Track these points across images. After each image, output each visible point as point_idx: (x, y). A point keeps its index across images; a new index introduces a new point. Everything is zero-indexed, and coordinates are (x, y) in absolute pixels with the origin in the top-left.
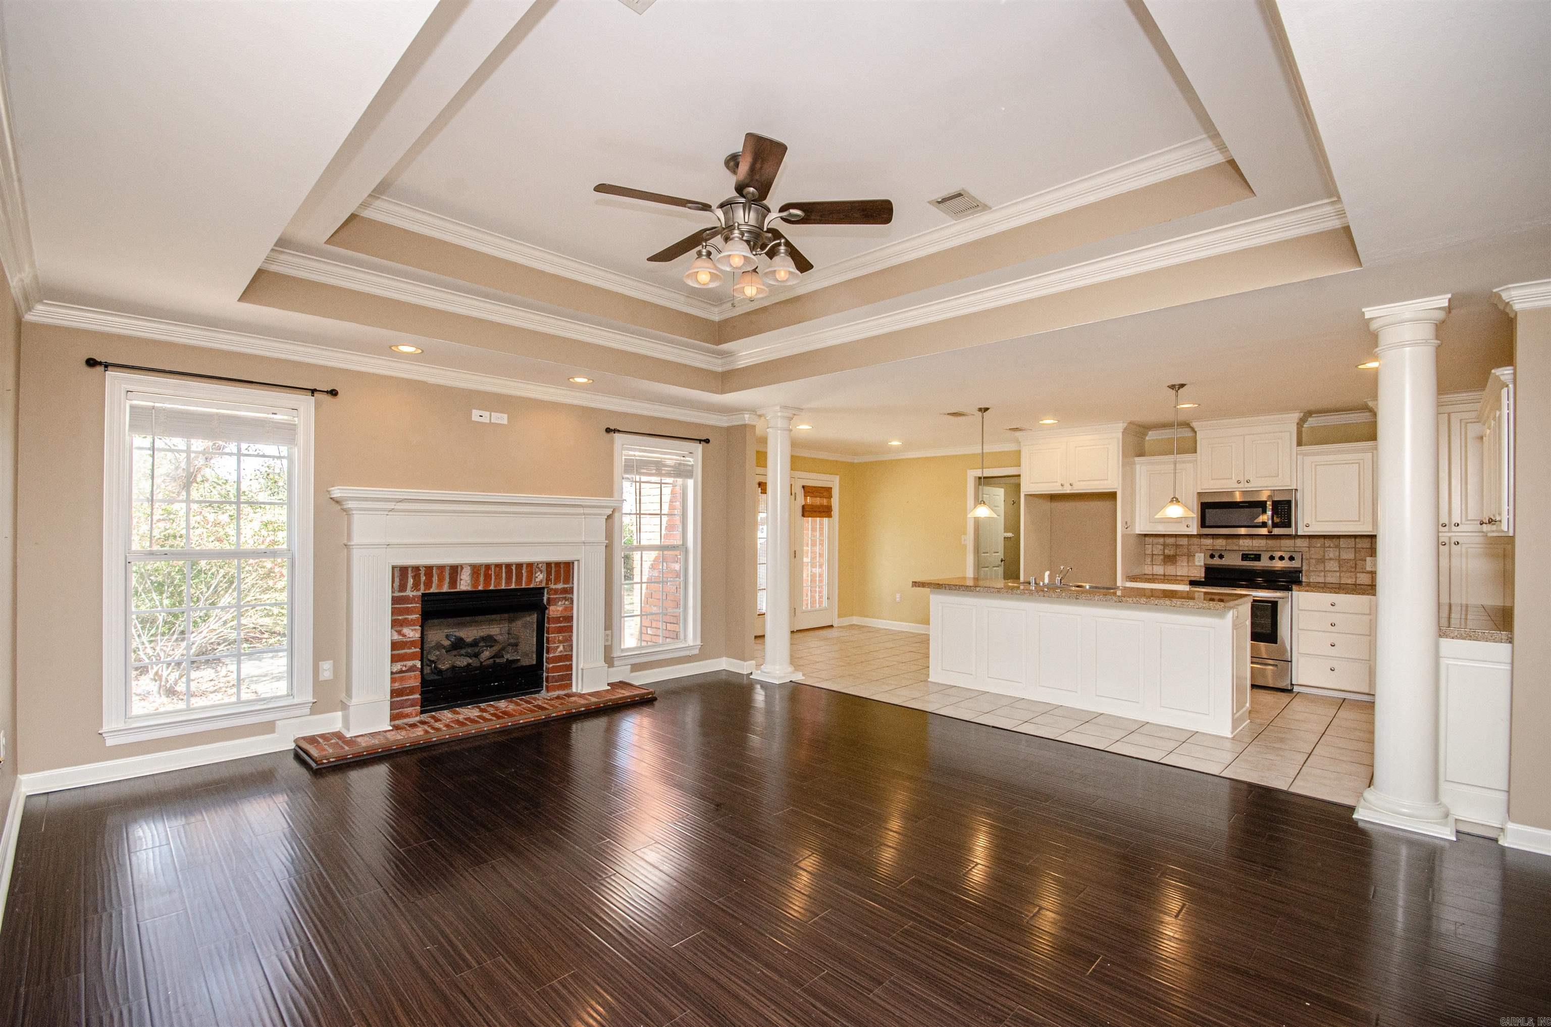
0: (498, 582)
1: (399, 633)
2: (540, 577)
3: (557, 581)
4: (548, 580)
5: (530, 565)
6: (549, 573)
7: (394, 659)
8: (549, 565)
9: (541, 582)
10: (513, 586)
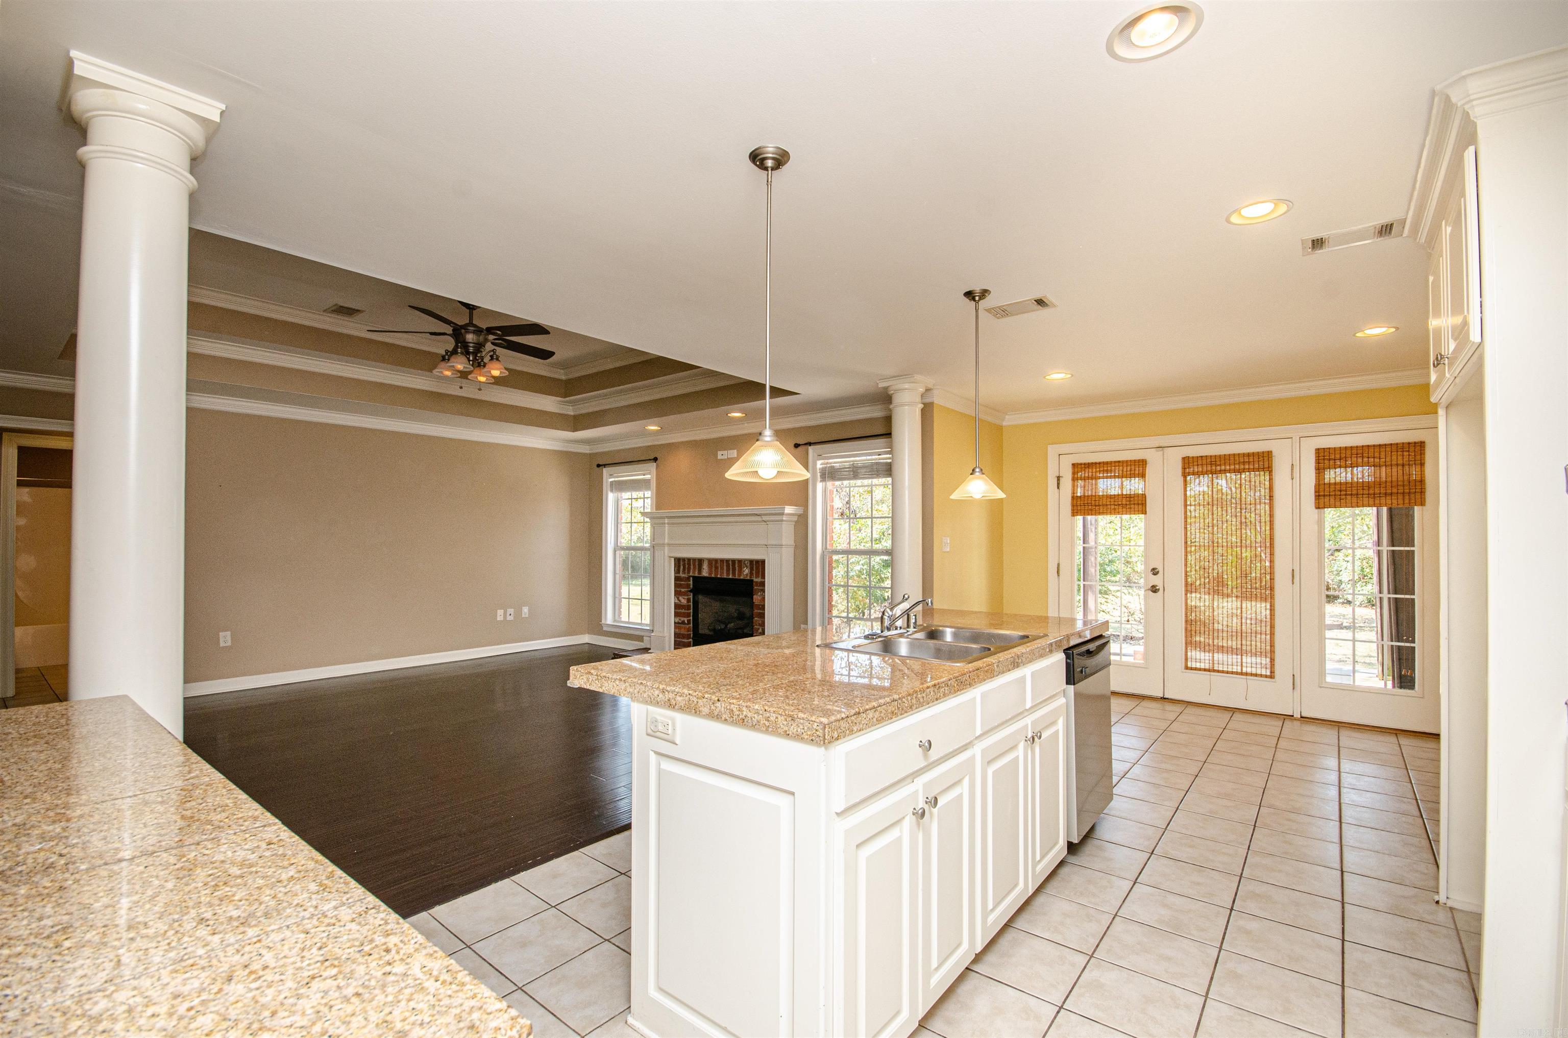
0: (722, 573)
1: (678, 598)
2: (746, 571)
3: (757, 576)
4: (751, 573)
5: (740, 561)
6: (752, 569)
7: (676, 615)
8: (751, 561)
9: (747, 575)
10: (731, 577)
